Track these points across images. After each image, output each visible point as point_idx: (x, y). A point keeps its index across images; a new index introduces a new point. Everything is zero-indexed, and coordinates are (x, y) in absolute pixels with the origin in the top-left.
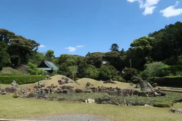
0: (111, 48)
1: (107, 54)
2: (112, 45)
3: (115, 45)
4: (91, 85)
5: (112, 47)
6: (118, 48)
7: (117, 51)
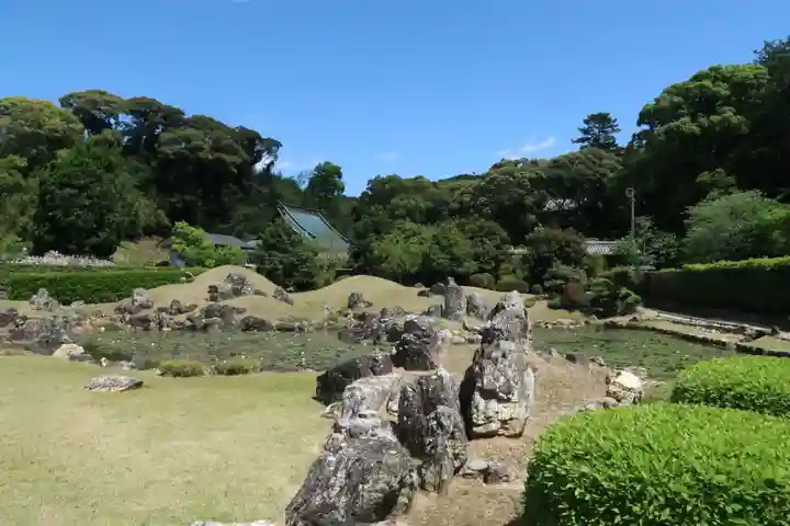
0: (581, 135)
1: (556, 163)
2: (586, 122)
3: (602, 120)
4: (362, 305)
5: (585, 131)
6: (614, 130)
7: (609, 145)
